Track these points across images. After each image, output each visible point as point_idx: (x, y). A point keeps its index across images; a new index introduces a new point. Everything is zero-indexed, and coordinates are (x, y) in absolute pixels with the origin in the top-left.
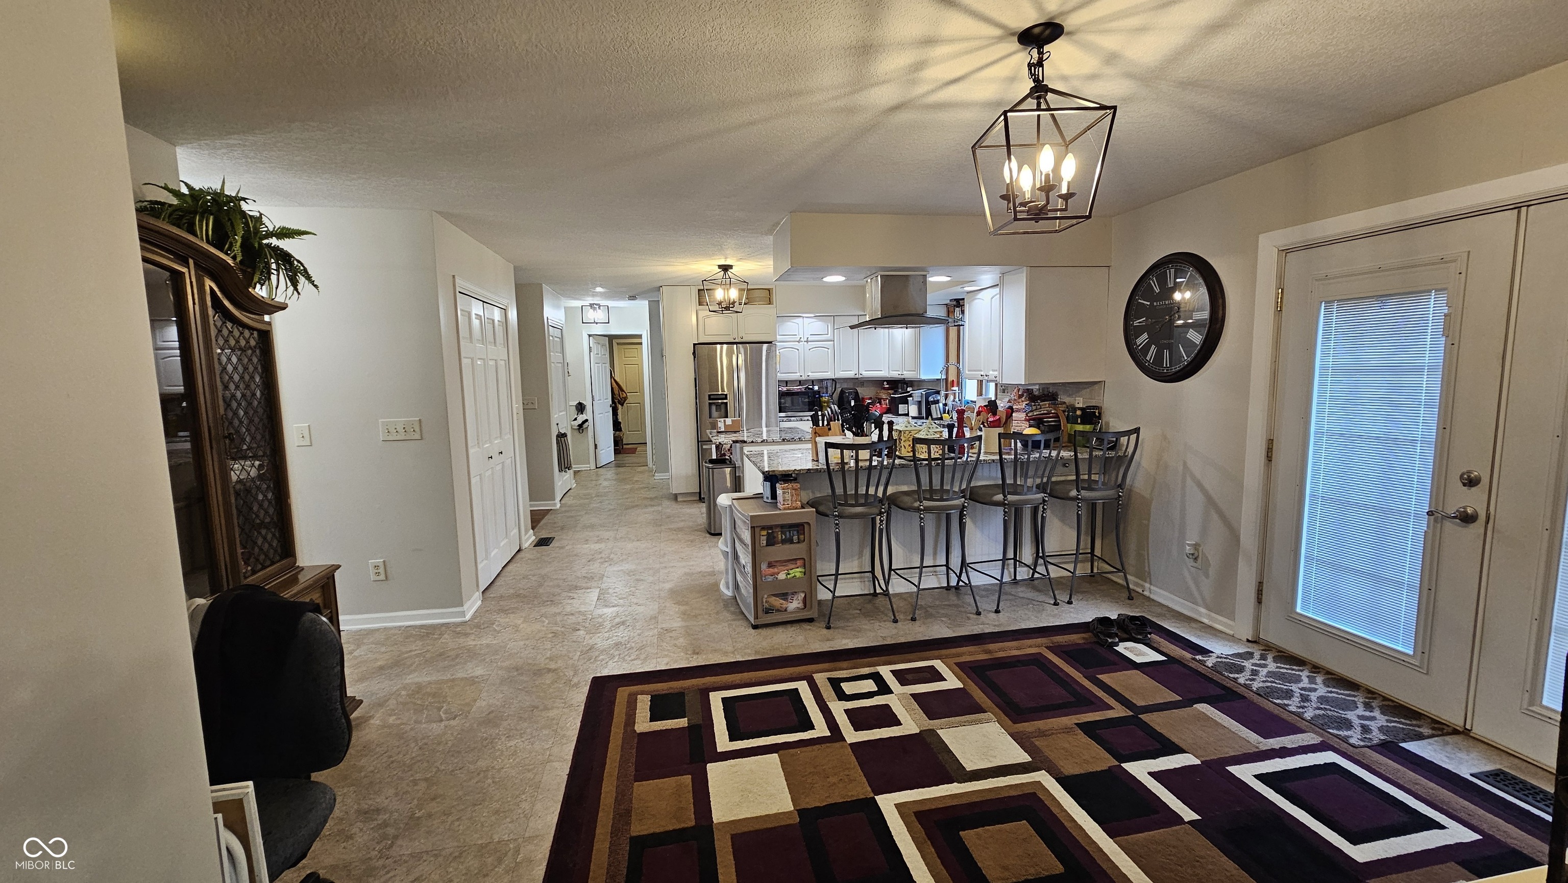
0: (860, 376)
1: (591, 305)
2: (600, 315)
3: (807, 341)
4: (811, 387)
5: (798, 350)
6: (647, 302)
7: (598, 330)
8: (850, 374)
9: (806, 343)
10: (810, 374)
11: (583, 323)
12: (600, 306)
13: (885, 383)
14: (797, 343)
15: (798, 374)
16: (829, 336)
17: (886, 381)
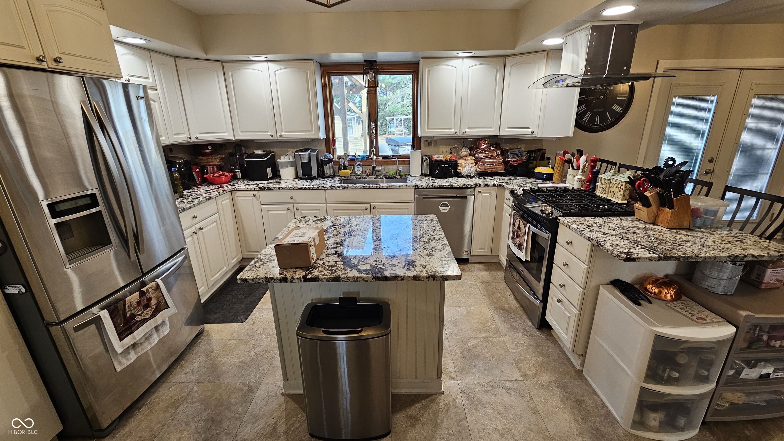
0: (194, 140)
8: (183, 138)
13: (210, 147)
17: (210, 144)
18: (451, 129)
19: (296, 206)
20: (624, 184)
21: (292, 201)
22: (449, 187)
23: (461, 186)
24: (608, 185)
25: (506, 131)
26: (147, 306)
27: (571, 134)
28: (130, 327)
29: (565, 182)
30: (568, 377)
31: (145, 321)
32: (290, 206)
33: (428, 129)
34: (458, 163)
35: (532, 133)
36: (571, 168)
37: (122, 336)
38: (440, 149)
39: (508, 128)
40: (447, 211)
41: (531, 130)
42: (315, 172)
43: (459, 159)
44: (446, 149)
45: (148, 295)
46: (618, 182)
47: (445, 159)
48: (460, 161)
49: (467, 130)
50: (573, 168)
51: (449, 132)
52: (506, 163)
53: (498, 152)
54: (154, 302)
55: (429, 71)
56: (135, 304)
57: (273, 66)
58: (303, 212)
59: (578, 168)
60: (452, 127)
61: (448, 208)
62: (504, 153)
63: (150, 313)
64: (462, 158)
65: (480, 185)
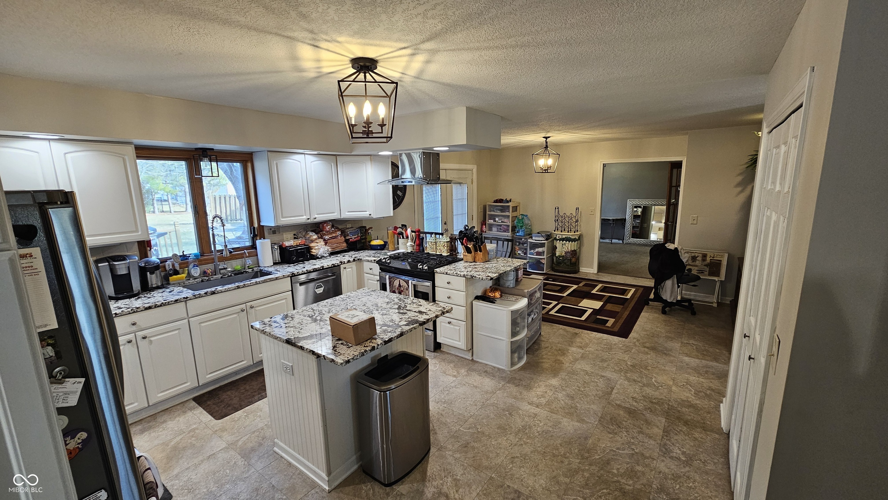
18: (303, 216)
19: (140, 334)
20: (446, 243)
22: (321, 268)
23: (330, 266)
24: (435, 246)
25: (346, 215)
27: (392, 215)
29: (398, 249)
30: (471, 365)
32: (131, 336)
33: (283, 217)
34: (311, 247)
35: (370, 215)
36: (402, 238)
38: (284, 235)
39: (348, 212)
40: (322, 291)
41: (368, 213)
42: (136, 285)
43: (311, 243)
44: (290, 235)
46: (442, 243)
47: (295, 244)
48: (312, 245)
49: (316, 216)
50: (403, 238)
51: (303, 219)
52: (347, 241)
53: (339, 233)
55: (277, 164)
58: (152, 339)
59: (407, 237)
60: (304, 214)
61: (322, 288)
62: (343, 233)
64: (312, 241)
65: (344, 262)
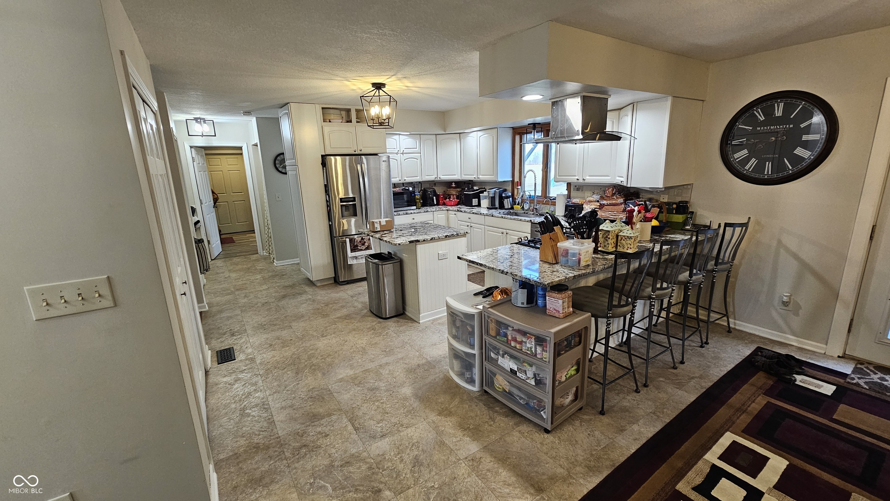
0: (439, 179)
1: (196, 119)
2: (206, 129)
3: (403, 154)
4: (407, 188)
5: (397, 160)
6: (255, 118)
7: (201, 142)
8: (432, 178)
9: (402, 155)
10: (406, 178)
11: (189, 135)
12: (205, 121)
13: (453, 184)
14: (396, 155)
15: (398, 179)
16: (417, 150)
17: (454, 182)
19: (472, 225)
21: (469, 220)
26: (363, 244)
28: (355, 249)
31: (361, 250)
32: (469, 224)
37: (352, 251)
42: (497, 205)
45: (365, 240)
49: (587, 178)
51: (574, 179)
53: (620, 201)
54: (366, 244)
56: (358, 241)
57: (480, 133)
63: (364, 248)
